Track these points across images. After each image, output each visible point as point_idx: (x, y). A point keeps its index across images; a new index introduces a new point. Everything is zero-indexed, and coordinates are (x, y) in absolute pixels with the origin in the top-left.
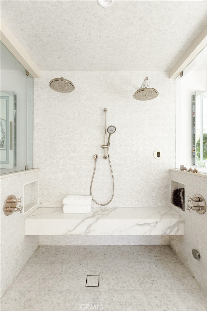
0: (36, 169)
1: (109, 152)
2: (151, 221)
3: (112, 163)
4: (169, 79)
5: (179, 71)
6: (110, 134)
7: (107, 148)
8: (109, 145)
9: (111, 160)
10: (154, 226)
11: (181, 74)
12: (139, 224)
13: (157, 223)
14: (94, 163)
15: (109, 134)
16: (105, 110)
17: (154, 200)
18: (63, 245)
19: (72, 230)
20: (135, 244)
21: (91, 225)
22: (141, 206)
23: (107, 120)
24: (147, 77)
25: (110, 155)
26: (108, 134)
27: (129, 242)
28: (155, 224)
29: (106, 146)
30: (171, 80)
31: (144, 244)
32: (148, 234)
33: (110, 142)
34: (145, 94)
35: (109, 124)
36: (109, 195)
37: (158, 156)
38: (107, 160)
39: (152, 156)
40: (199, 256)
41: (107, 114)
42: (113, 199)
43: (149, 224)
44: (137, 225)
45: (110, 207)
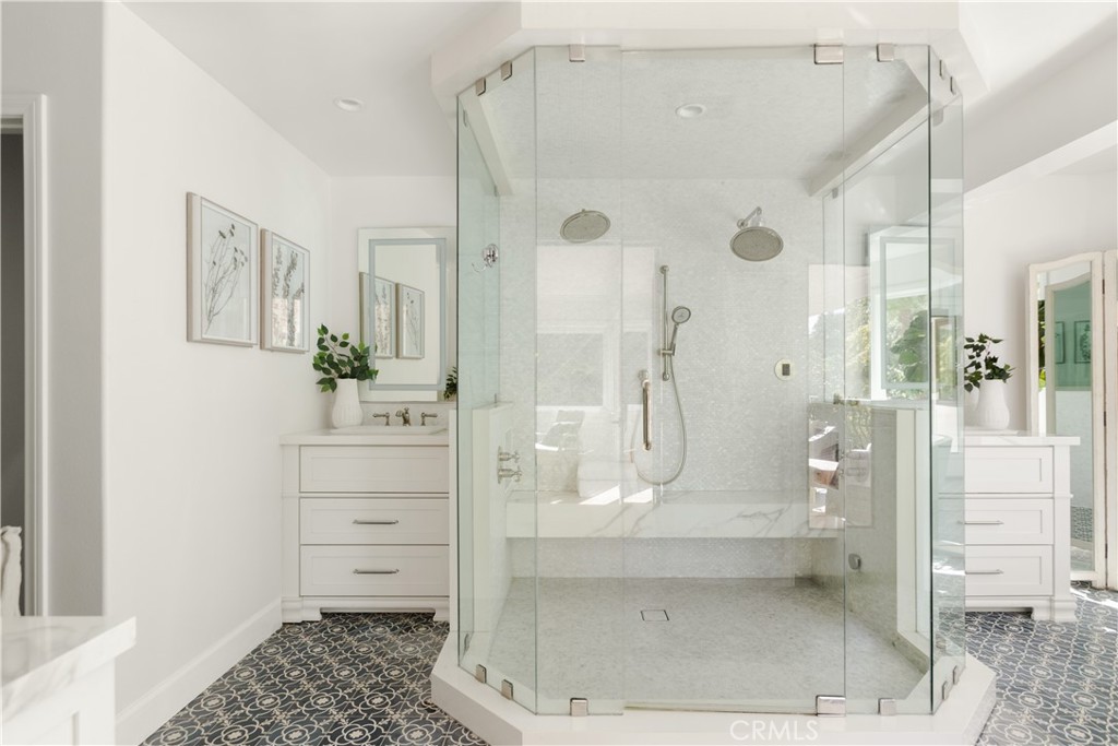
0: (506, 402)
1: (675, 365)
2: (770, 507)
3: (680, 389)
4: (811, 195)
5: (830, 185)
6: (678, 324)
7: (670, 355)
8: (673, 347)
9: (679, 381)
10: (777, 519)
11: (835, 192)
12: (745, 514)
13: (781, 512)
15: (673, 324)
16: (663, 270)
17: (776, 475)
18: (567, 575)
20: (733, 576)
22: (747, 489)
24: (759, 209)
25: (675, 370)
26: (671, 324)
28: (777, 514)
29: (667, 351)
30: (815, 200)
31: (753, 574)
32: (761, 535)
33: (677, 342)
34: (756, 243)
35: (674, 302)
36: (674, 461)
37: (784, 374)
38: (669, 383)
39: (772, 373)
40: (859, 562)
41: (669, 278)
42: (684, 472)
43: (765, 515)
44: (738, 517)
45: (674, 489)
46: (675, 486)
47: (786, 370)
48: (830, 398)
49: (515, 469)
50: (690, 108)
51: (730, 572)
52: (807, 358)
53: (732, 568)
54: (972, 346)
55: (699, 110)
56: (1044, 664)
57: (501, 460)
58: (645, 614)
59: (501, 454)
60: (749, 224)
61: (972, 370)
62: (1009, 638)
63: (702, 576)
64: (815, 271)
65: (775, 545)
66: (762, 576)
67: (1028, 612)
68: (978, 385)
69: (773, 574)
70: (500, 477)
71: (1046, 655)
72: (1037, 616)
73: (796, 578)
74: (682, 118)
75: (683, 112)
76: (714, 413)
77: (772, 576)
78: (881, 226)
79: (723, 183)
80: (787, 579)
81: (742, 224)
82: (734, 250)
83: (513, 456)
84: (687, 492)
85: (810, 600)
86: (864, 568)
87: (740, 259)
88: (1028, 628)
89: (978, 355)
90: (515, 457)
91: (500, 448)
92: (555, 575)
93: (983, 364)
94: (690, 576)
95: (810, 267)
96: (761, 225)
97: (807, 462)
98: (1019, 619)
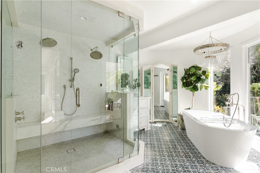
0: (16, 95)
1: (74, 84)
2: (99, 117)
4: (107, 46)
6: (75, 73)
7: (73, 81)
8: (73, 79)
10: (100, 120)
11: (112, 46)
12: (93, 120)
13: (101, 118)
14: (64, 90)
16: (71, 59)
19: (55, 130)
20: (89, 135)
21: (67, 124)
22: (92, 113)
23: (73, 64)
24: (97, 47)
25: (74, 85)
26: (73, 73)
27: (85, 135)
29: (72, 80)
30: (107, 47)
31: (92, 134)
32: (97, 124)
33: (75, 78)
34: (96, 55)
35: (74, 67)
36: (74, 109)
37: (101, 86)
38: (72, 88)
39: (98, 86)
40: (118, 126)
41: (73, 61)
42: (77, 111)
43: (98, 119)
44: (92, 120)
45: (74, 116)
46: (74, 115)
47: (101, 85)
48: (110, 91)
49: (22, 117)
50: (84, 18)
51: (88, 134)
52: (106, 82)
53: (89, 133)
54: (135, 81)
55: (86, 19)
56: (149, 138)
57: (16, 114)
58: (68, 151)
59: (16, 113)
60: (94, 50)
61: (135, 85)
62: (143, 135)
63: (81, 137)
64: (107, 63)
65: (99, 126)
66: (96, 133)
67: (144, 129)
68: (136, 88)
69: (98, 132)
70: (16, 120)
71: (149, 136)
72: (145, 130)
73: (104, 132)
74: (81, 19)
75: (82, 18)
76: (84, 96)
77: (98, 133)
78: (120, 55)
79: (87, 39)
80: (101, 133)
81: (92, 50)
82: (91, 56)
83: (22, 113)
84: (78, 116)
85: (107, 137)
86: (119, 127)
87: (92, 58)
88: (144, 132)
89: (136, 82)
90: (23, 113)
91: (16, 111)
92: (35, 147)
93: (136, 84)
94: (78, 138)
95: (106, 62)
96: (98, 51)
97: (106, 106)
98: (143, 131)
